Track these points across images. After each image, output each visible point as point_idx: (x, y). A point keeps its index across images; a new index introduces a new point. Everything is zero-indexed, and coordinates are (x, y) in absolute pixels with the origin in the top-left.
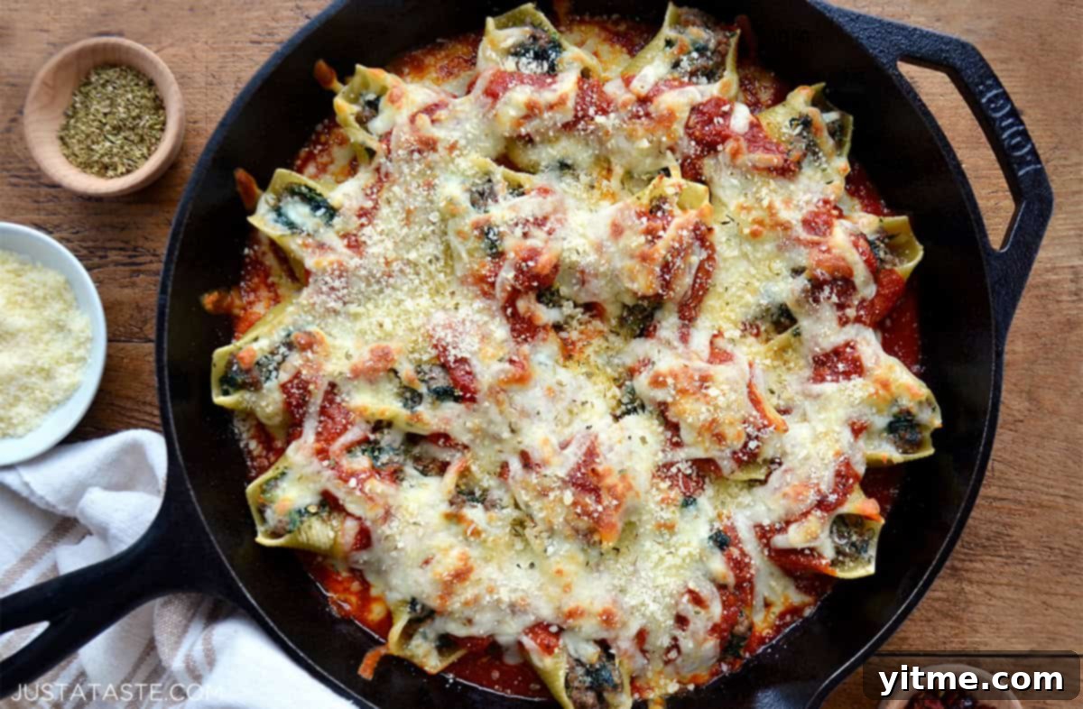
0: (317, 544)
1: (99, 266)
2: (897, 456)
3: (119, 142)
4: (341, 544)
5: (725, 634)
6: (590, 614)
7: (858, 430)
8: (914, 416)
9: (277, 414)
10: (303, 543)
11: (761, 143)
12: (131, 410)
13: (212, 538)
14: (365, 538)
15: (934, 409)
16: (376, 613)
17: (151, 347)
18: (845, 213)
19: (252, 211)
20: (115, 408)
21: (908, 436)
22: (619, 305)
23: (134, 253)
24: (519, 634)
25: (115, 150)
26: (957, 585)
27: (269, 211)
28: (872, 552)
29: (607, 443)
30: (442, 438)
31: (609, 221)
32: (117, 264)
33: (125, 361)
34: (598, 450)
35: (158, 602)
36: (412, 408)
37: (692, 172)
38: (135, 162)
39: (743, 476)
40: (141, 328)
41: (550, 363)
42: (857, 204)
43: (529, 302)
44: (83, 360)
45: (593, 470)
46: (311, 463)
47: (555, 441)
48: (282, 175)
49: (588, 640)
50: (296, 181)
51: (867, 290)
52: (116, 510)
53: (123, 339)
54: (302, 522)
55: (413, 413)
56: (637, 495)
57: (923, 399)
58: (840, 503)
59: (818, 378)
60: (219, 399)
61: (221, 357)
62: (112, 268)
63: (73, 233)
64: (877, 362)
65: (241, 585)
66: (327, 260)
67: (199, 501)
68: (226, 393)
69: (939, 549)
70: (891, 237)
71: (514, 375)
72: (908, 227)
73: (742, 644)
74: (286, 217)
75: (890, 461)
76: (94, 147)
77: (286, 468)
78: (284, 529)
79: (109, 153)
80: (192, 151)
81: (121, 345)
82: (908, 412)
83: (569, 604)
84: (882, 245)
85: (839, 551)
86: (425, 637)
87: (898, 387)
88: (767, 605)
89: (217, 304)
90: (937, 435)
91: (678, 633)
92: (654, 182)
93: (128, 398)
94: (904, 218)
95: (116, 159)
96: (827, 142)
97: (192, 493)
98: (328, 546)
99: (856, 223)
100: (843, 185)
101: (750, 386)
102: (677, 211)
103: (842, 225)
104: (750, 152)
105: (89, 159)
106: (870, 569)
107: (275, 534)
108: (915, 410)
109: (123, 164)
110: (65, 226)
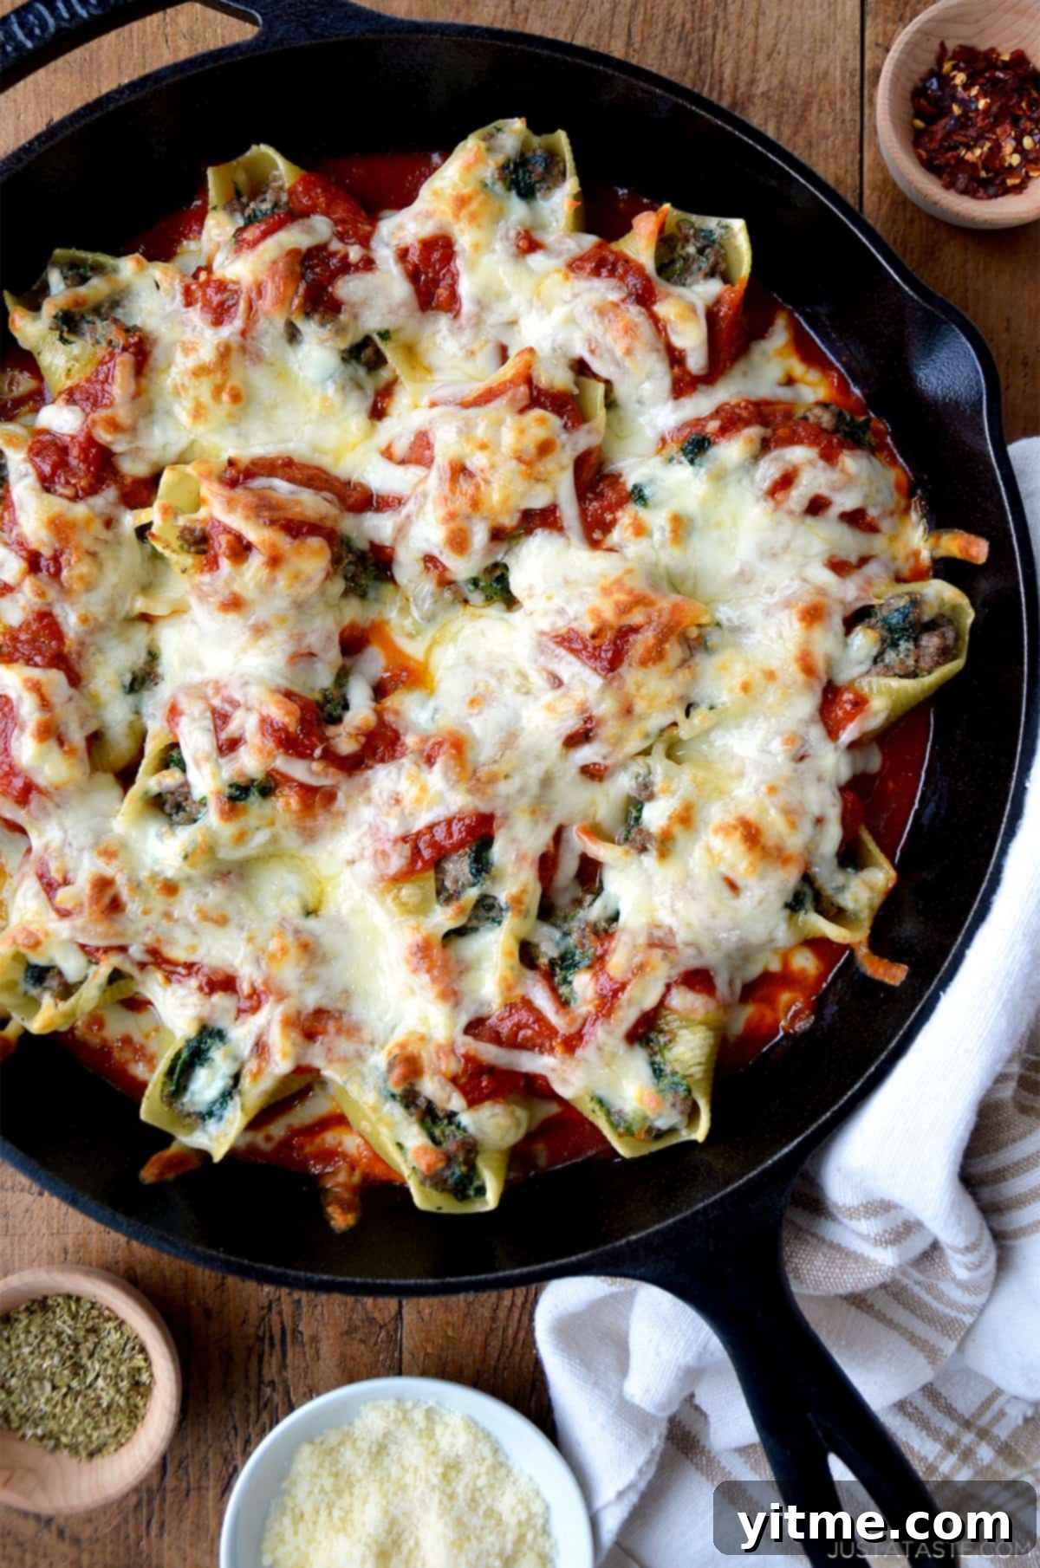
0: (706, 1050)
1: (287, 1392)
2: (571, 185)
3: (97, 1366)
4: (707, 1012)
5: (835, 441)
6: (807, 642)
7: (529, 244)
8: (509, 160)
9: (513, 1113)
10: (705, 1071)
11: (99, 387)
12: (504, 1339)
13: (701, 1205)
14: (698, 979)
15: (499, 130)
16: (805, 962)
17: (410, 1307)
18: (203, 264)
19: (205, 1156)
20: (501, 1366)
21: (540, 169)
22: (344, 602)
23: (267, 1341)
24: (836, 749)
25: (110, 1371)
26: (757, 101)
27: (204, 1130)
28: (712, 223)
29: (551, 618)
30: (547, 865)
31: (220, 616)
32: (283, 1366)
33: (429, 1350)
34: (563, 631)
35: (796, 1288)
36: (501, 909)
37: (141, 492)
38: (128, 1338)
39: (600, 413)
40: (381, 1327)
41: (432, 704)
42: (189, 245)
43: (339, 735)
44: (430, 1414)
45: (594, 637)
46: (586, 1060)
47: (549, 696)
48: (150, 1110)
49: (846, 645)
50: (158, 1089)
51: (321, 228)
52: (658, 1354)
53: (396, 1354)
54: (674, 1073)
55: (507, 909)
56: (629, 571)
57: (483, 145)
58: (639, 270)
59: (452, 304)
60: (491, 1200)
61: (426, 1197)
62: (289, 1374)
63: (236, 1435)
64: (428, 215)
65: (770, 1162)
66: (278, 1041)
67: (644, 1228)
68: (481, 1191)
69: (708, 121)
70: (238, 194)
71: (452, 756)
72: (223, 167)
73: (848, 418)
74: (214, 1103)
75: (577, 197)
76: (105, 1405)
77: (592, 1099)
78: (685, 1099)
79: (115, 1379)
80: (111, 1254)
81: (406, 1357)
82: (503, 168)
83: (793, 672)
84: (252, 205)
85: (711, 274)
86: (841, 889)
87: (466, 184)
88: (790, 381)
89: (347, 1207)
90: (539, 126)
91: (834, 511)
92: (159, 548)
93: (486, 1345)
94: (210, 172)
95: (123, 1369)
96: (95, 288)
97: (633, 1237)
98: (710, 1034)
99: (218, 246)
100: (160, 265)
101: (466, 405)
102: (202, 513)
103: (222, 266)
104: (112, 404)
105: (123, 1412)
106: (738, 225)
107: (693, 1114)
108: (500, 158)
109: (131, 1358)
110: (226, 1447)
